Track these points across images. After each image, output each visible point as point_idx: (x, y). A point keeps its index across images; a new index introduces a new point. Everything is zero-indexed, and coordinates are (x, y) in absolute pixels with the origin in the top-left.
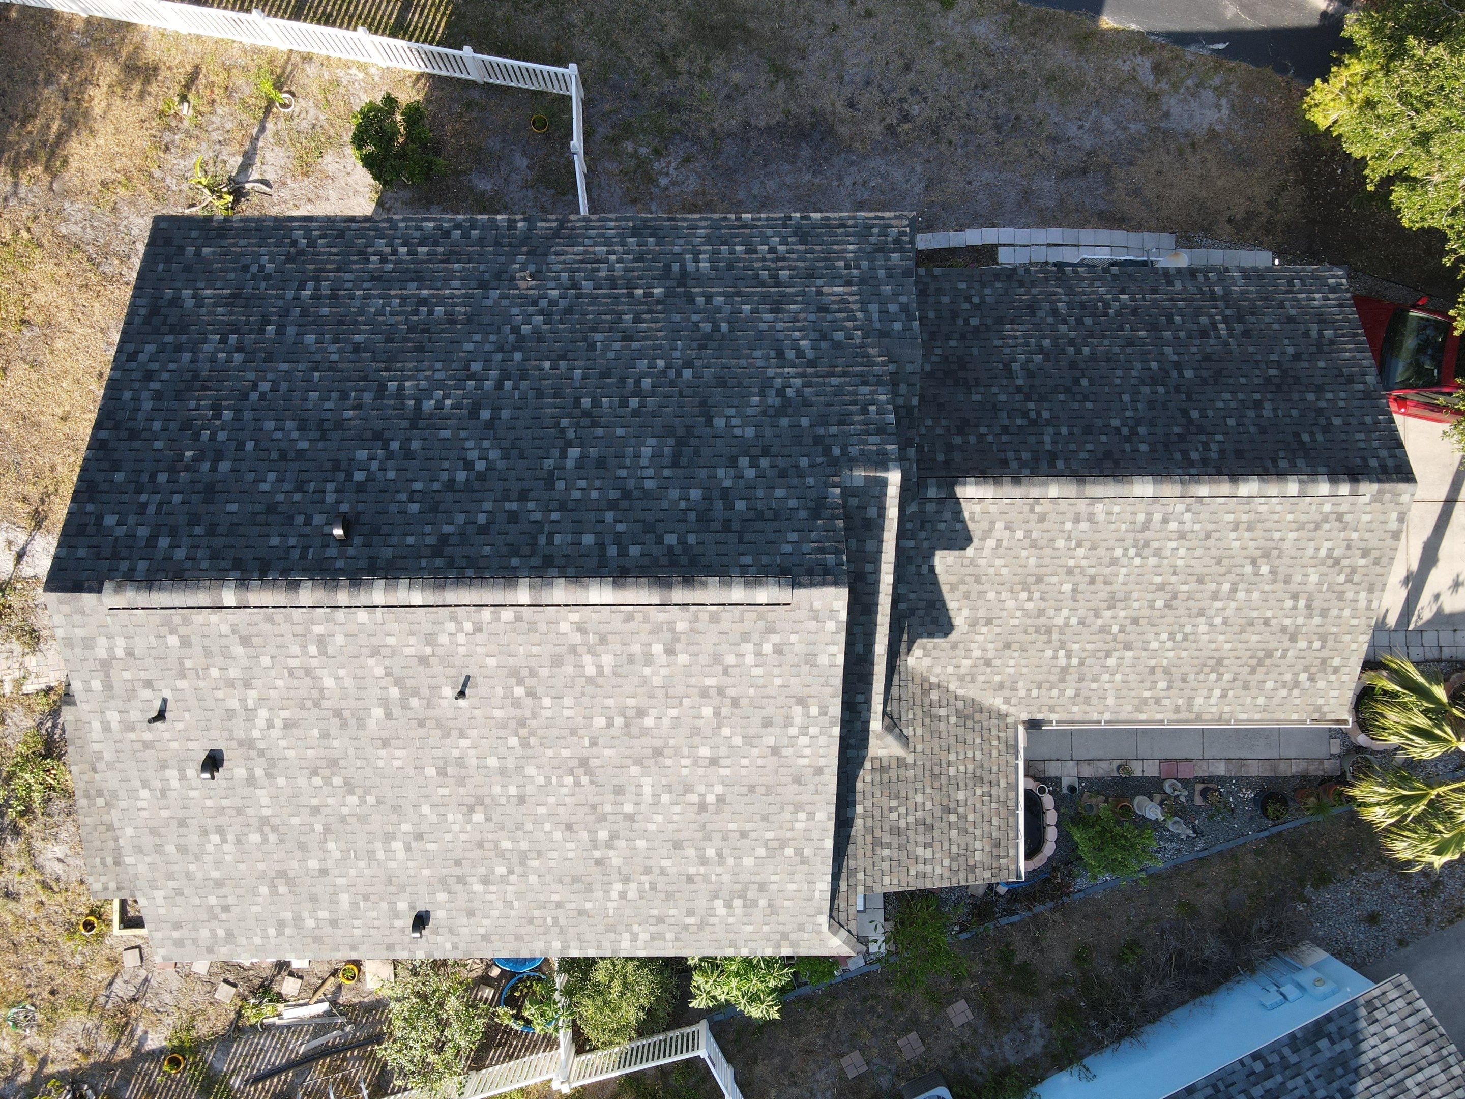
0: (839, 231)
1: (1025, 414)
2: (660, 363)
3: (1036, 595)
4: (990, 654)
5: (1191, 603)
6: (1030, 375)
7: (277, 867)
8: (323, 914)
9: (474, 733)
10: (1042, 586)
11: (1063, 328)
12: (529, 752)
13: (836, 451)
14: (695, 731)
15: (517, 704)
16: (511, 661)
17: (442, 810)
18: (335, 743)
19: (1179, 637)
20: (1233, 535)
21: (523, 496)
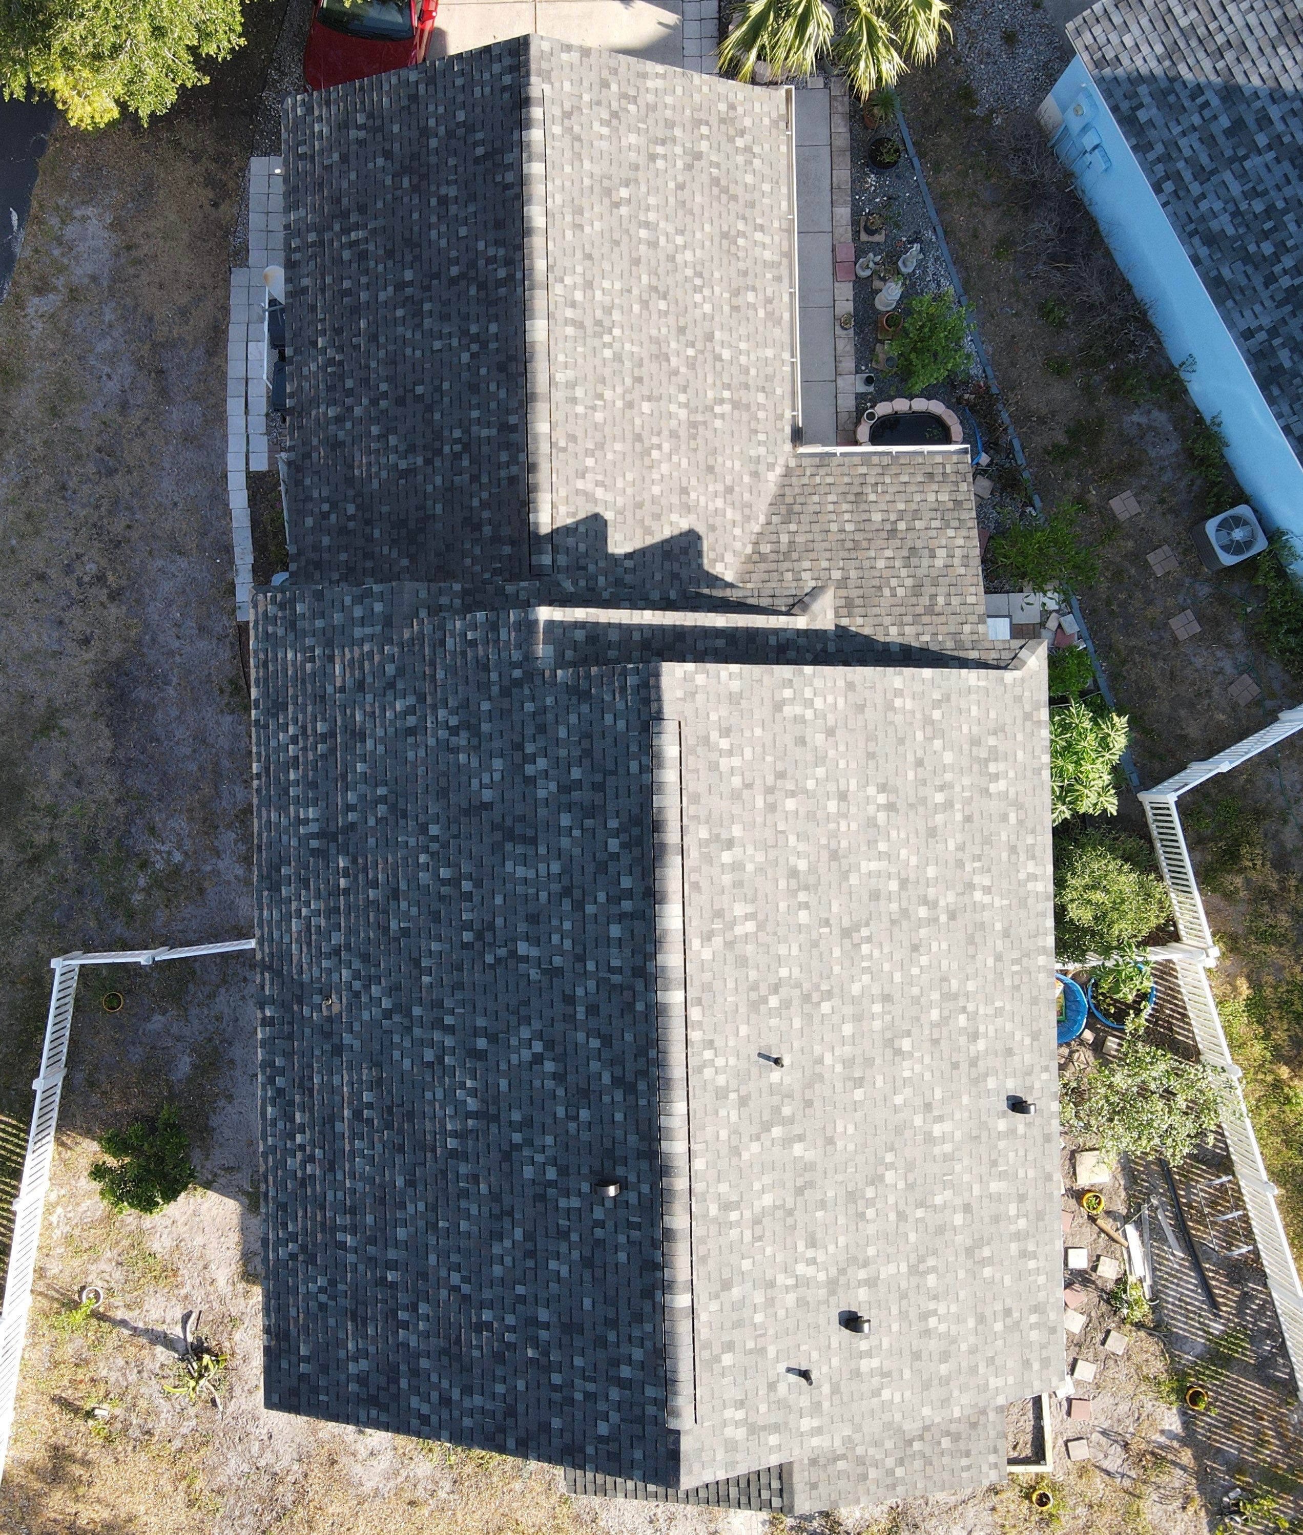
0: (271, 668)
1: (457, 456)
2: (423, 858)
3: (655, 440)
4: (720, 488)
5: (661, 270)
6: (412, 449)
7: (962, 1257)
8: (1013, 1209)
9: (818, 1050)
10: (645, 434)
11: (358, 411)
12: (836, 990)
13: (517, 673)
14: (811, 816)
15: (786, 1004)
16: (743, 1009)
17: (899, 1082)
18: (831, 1194)
19: (698, 282)
20: (587, 229)
21: (570, 1000)
